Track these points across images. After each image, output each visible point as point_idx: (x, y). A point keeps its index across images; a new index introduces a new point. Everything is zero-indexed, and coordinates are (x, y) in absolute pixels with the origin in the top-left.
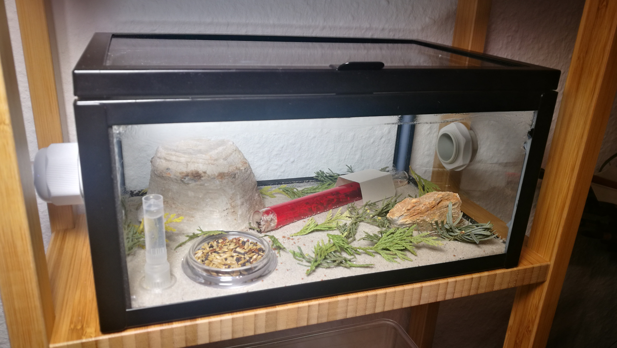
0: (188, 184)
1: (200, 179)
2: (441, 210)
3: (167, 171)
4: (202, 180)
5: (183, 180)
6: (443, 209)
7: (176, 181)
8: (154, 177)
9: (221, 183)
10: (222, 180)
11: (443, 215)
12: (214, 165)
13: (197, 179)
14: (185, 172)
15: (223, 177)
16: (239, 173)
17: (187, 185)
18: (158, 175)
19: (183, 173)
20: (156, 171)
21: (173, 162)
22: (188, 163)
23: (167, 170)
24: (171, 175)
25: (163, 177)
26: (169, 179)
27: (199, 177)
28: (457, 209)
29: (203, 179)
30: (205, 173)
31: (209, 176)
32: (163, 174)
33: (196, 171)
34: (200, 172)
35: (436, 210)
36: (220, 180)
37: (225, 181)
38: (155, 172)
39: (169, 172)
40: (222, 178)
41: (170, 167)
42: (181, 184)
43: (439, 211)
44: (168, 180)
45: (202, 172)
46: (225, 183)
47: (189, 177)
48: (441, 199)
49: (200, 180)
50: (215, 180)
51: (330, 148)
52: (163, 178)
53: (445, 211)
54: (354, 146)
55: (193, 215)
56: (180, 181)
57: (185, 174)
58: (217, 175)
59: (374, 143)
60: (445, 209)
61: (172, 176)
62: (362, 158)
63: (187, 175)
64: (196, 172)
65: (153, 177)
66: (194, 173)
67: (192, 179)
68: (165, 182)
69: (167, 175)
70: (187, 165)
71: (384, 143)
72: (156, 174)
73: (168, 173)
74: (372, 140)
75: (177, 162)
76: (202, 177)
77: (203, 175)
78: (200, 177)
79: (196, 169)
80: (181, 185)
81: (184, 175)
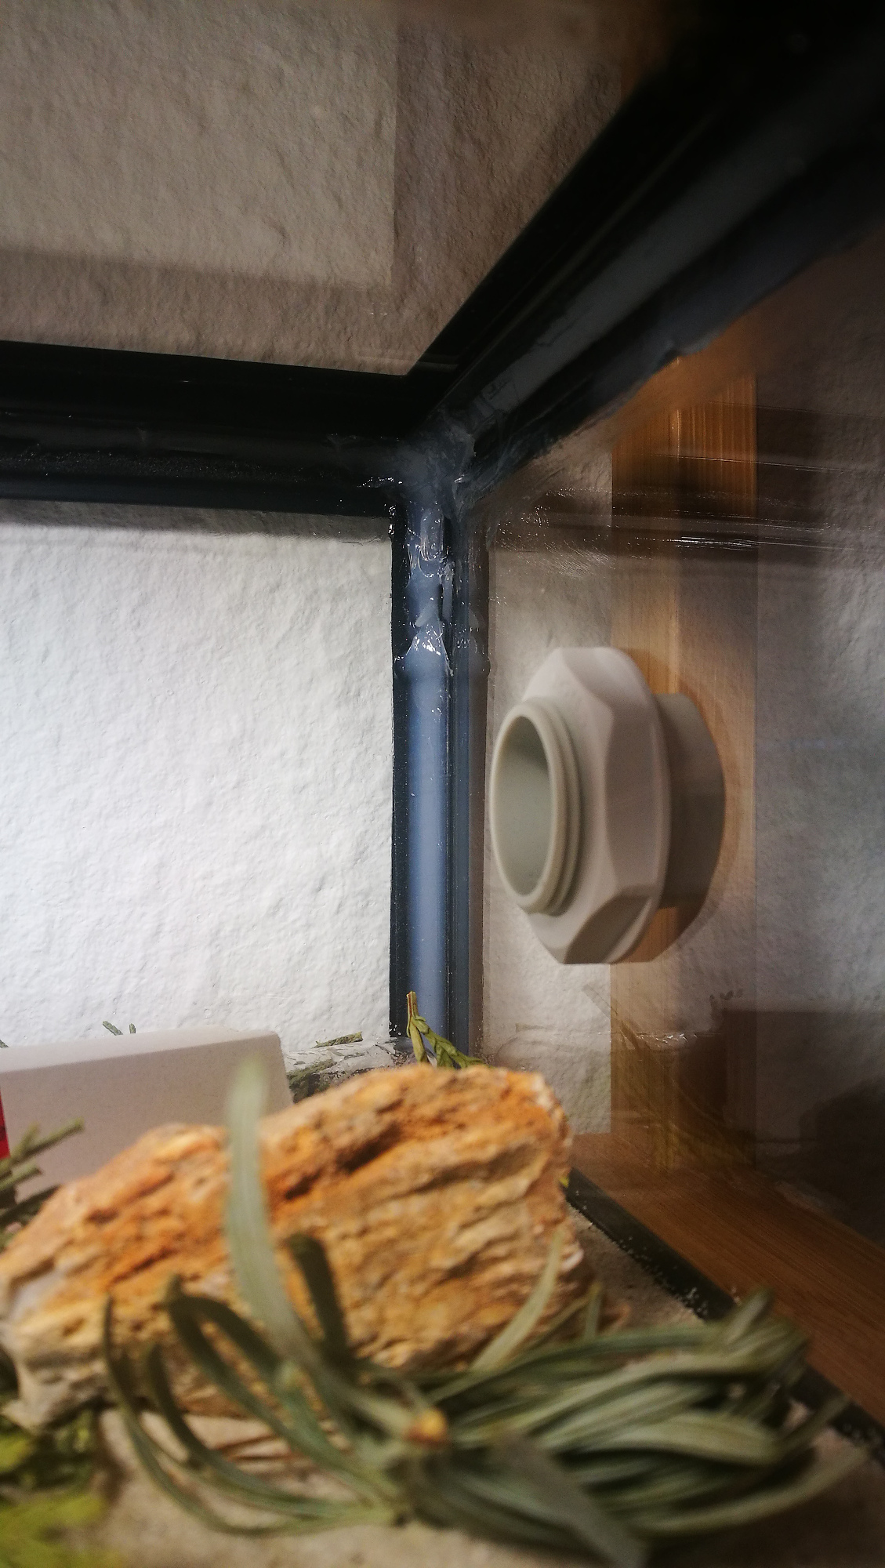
2: (375, 1216)
6: (394, 1210)
11: (402, 1258)
28: (532, 1210)
35: (323, 1212)
43: (353, 1226)
48: (388, 1118)
51: (25, 936)
53: (422, 1221)
54: (167, 928)
59: (281, 913)
60: (417, 1205)
62: (222, 993)
71: (338, 912)
74: (267, 897)
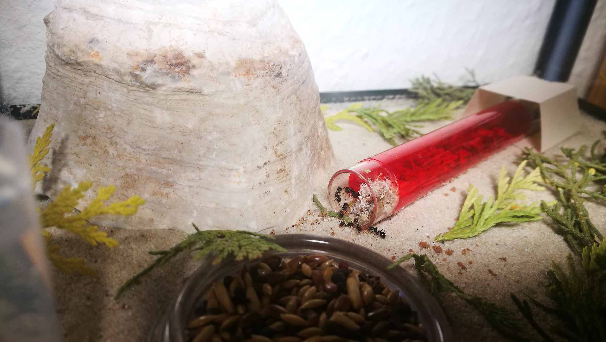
0: (153, 87)
1: (189, 74)
3: (90, 48)
4: (193, 76)
5: (137, 72)
7: (116, 77)
8: (56, 65)
9: (245, 87)
10: (249, 80)
12: (224, 35)
13: (178, 72)
14: (143, 52)
15: (252, 70)
16: (289, 63)
17: (152, 91)
18: (64, 58)
19: (137, 54)
20: (59, 47)
21: (108, 20)
22: (152, 27)
23: (91, 45)
24: (101, 60)
25: (79, 64)
26: (98, 71)
27: (184, 68)
29: (194, 72)
30: (200, 56)
31: (212, 68)
32: (79, 54)
33: (175, 50)
34: (188, 54)
36: (244, 79)
37: (257, 83)
38: (57, 51)
39: (96, 49)
40: (248, 73)
41: (100, 37)
42: (133, 85)
44: (93, 73)
45: (192, 54)
46: (256, 87)
47: (156, 66)
49: (187, 76)
50: (232, 77)
52: (79, 67)
55: (171, 180)
56: (128, 78)
57: (144, 58)
58: (233, 64)
61: (104, 63)
63: (151, 61)
64: (176, 52)
65: (52, 64)
66: (170, 55)
67: (164, 71)
68: (87, 80)
69: (91, 59)
70: (150, 31)
72: (58, 57)
73: (93, 53)
75: (120, 21)
76: (194, 67)
77: (195, 61)
78: (189, 68)
79: (174, 43)
80: (134, 88)
81: (140, 60)
